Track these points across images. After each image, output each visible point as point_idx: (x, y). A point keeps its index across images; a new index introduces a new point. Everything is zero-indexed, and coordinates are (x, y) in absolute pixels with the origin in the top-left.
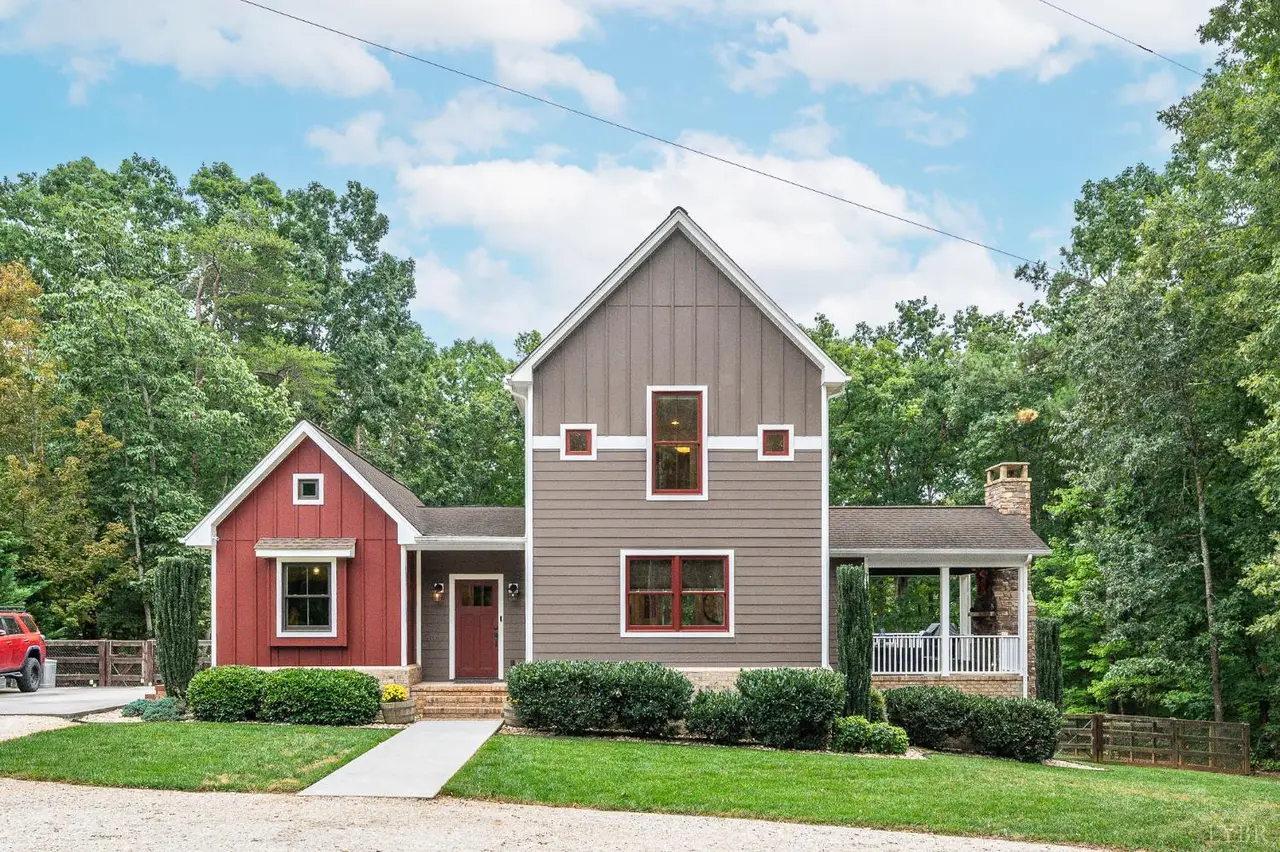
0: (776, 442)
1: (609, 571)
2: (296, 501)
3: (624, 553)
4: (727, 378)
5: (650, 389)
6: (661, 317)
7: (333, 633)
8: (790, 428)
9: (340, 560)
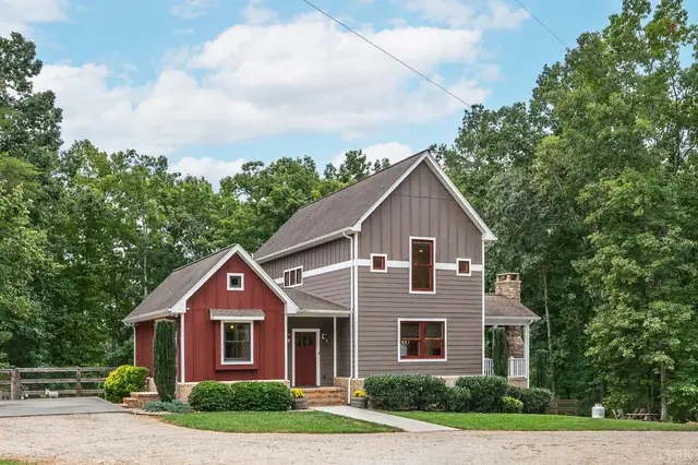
0: (463, 267)
1: (392, 329)
2: (229, 288)
3: (399, 320)
4: (444, 235)
5: (411, 238)
6: (415, 202)
7: (252, 362)
8: (470, 260)
9: (256, 322)
